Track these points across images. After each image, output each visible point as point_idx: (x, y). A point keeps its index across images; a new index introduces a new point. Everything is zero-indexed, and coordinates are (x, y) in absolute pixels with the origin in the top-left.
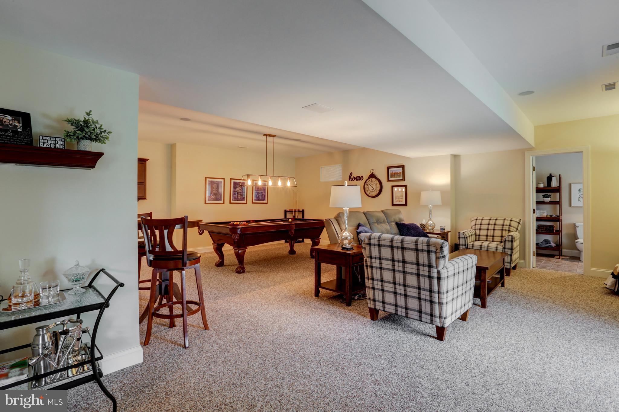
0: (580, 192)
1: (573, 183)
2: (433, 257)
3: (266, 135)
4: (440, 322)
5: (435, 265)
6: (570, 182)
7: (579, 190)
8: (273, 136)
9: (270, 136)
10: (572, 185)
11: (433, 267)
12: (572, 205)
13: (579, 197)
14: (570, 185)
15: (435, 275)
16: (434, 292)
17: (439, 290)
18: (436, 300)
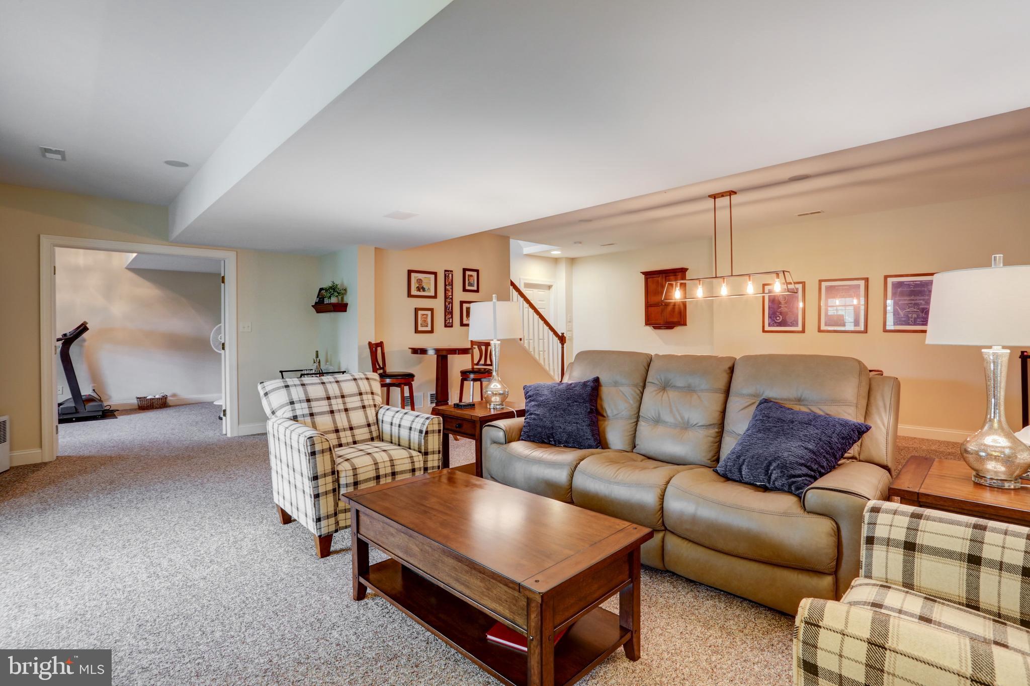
3: (714, 197)
8: (731, 193)
9: (722, 195)
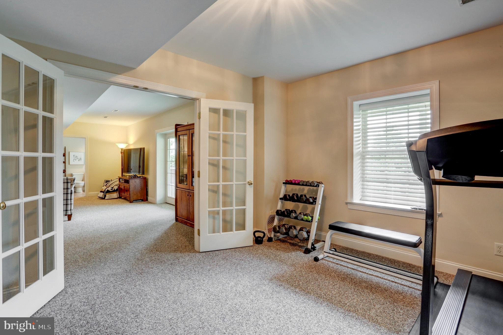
0: (74, 157)
1: (71, 152)
2: (69, 184)
4: (70, 212)
5: (70, 188)
6: (69, 151)
7: (74, 156)
10: (70, 153)
11: (69, 189)
12: (70, 164)
13: (73, 159)
14: (69, 152)
15: (70, 192)
16: (68, 200)
17: (71, 198)
18: (69, 203)
